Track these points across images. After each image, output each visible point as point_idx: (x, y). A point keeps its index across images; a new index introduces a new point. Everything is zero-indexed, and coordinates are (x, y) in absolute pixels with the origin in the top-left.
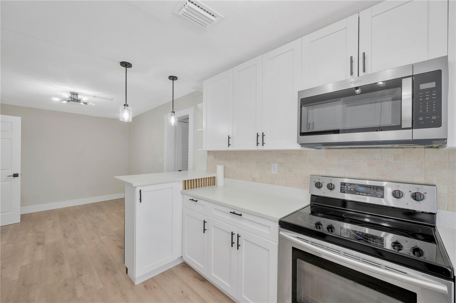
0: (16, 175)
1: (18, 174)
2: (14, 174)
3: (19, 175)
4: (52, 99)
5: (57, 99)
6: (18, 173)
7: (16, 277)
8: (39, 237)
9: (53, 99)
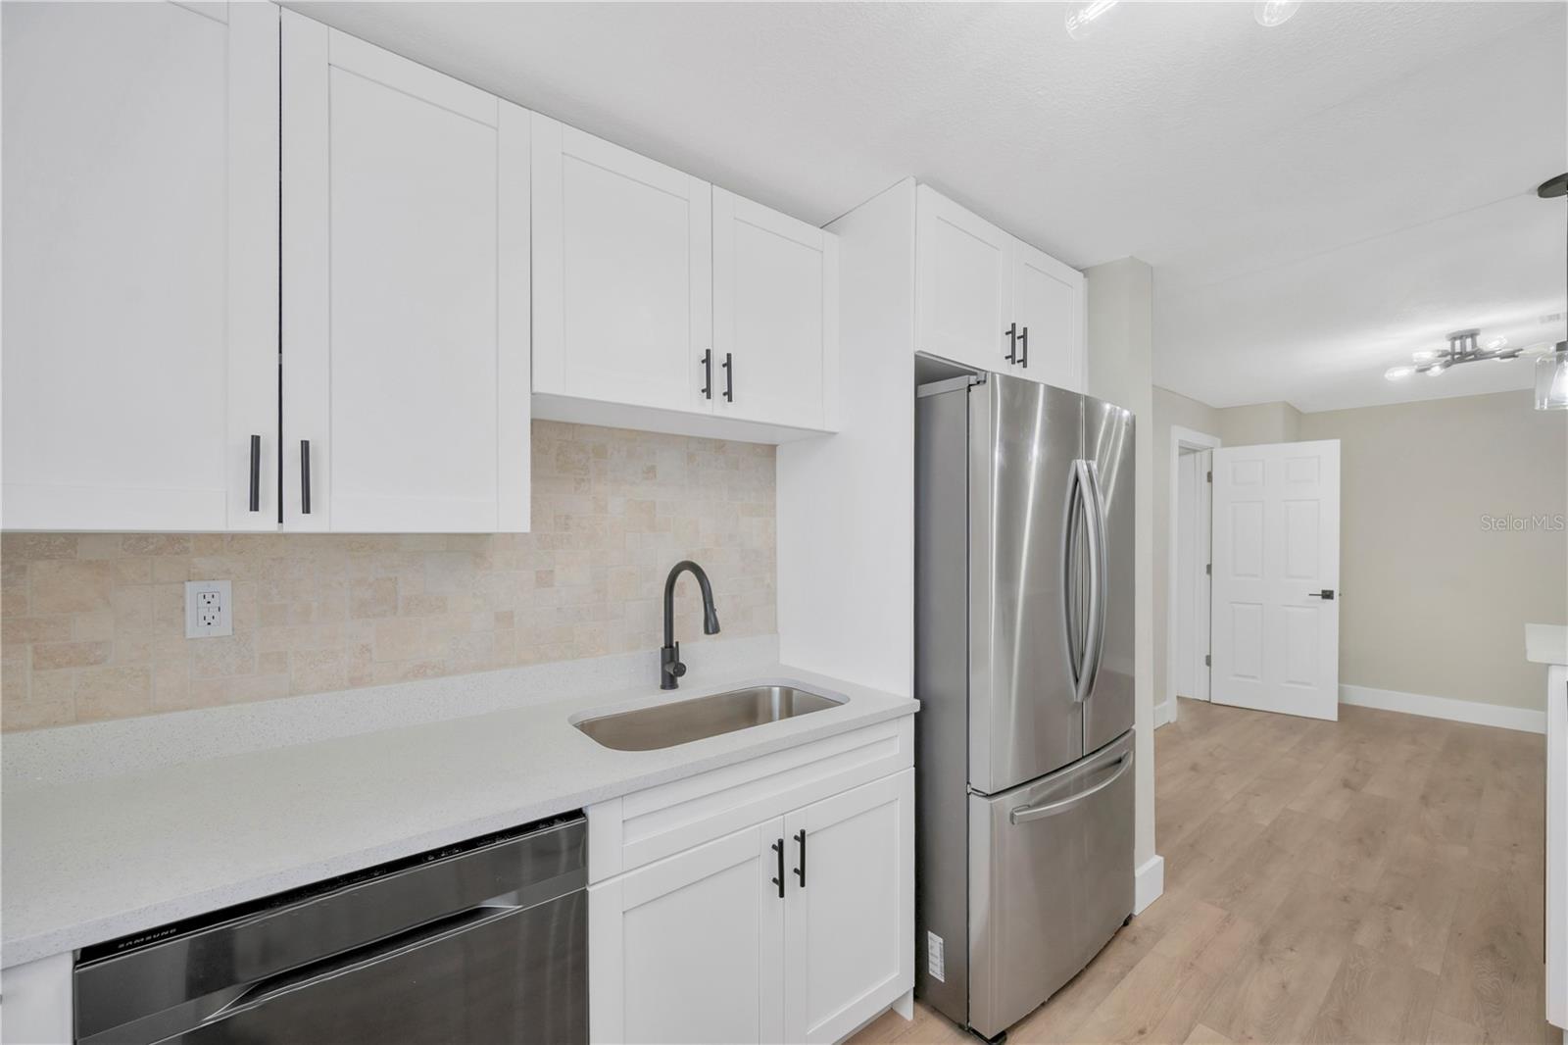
0: (1327, 595)
1: (1332, 592)
2: (1323, 592)
3: (1336, 595)
4: (1386, 376)
5: (1401, 373)
6: (1331, 589)
7: (1266, 823)
8: (1358, 771)
9: (1391, 375)
